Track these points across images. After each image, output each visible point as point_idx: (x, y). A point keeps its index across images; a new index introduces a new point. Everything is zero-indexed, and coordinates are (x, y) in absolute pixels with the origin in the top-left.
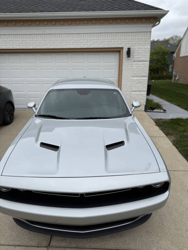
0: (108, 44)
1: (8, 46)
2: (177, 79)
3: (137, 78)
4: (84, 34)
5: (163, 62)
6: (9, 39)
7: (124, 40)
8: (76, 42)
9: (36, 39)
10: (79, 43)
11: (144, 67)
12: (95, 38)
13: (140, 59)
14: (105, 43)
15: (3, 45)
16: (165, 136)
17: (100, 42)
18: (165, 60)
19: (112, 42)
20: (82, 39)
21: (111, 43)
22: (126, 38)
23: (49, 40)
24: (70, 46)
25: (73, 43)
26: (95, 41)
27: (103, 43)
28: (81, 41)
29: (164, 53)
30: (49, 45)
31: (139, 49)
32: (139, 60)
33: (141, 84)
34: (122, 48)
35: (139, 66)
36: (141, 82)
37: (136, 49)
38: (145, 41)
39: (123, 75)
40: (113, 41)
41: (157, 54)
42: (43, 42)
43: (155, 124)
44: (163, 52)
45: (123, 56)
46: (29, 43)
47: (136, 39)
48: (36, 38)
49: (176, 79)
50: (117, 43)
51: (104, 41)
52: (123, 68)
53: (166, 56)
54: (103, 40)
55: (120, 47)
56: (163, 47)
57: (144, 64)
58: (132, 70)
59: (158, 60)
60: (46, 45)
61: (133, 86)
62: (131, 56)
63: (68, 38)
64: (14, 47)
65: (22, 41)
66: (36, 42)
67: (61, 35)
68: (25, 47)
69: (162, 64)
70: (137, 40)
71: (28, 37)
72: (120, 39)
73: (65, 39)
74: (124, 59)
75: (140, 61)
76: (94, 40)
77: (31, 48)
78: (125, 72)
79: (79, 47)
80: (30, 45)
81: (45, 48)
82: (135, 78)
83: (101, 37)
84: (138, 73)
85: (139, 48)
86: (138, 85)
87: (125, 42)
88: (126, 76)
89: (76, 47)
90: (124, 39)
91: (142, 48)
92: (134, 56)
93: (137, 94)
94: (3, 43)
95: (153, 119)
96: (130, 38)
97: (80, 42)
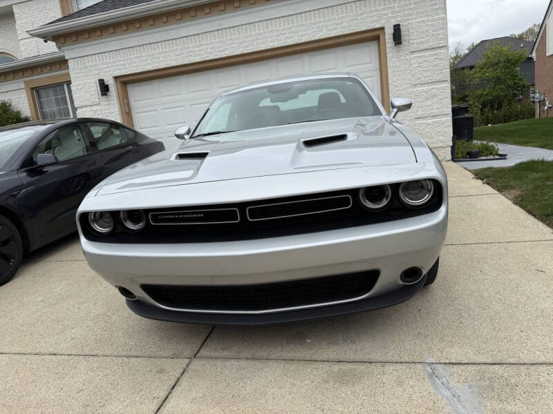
0: (350, 26)
1: (157, 65)
2: (546, 108)
3: (425, 88)
4: (299, 16)
5: (510, 83)
6: (157, 51)
7: (385, 12)
8: (283, 34)
9: (205, 42)
10: (291, 35)
11: (438, 62)
12: (322, 19)
13: (425, 46)
14: (344, 24)
15: (148, 64)
16: (496, 192)
17: (331, 25)
18: (514, 76)
19: (358, 20)
20: (295, 24)
21: (356, 22)
22: (387, 6)
23: (231, 40)
24: (272, 44)
25: (278, 36)
26: (322, 24)
27: (339, 26)
28: (294, 29)
29: (511, 63)
30: (232, 48)
31: (420, 24)
32: (422, 48)
33: (435, 100)
34: (383, 29)
35: (426, 61)
36: (434, 96)
37: (413, 26)
38: (433, 5)
39: (390, 85)
40: (359, 18)
41: (492, 66)
42: (219, 45)
43: (473, 176)
44: (509, 61)
45: (387, 45)
46: (194, 51)
47: (411, 4)
48: (207, 40)
49: (544, 110)
50: (369, 20)
51: (340, 21)
52: (390, 70)
53: (518, 68)
54: (339, 18)
55: (378, 26)
56: (504, 49)
57: (435, 54)
58: (410, 73)
59: (499, 78)
60: (226, 49)
61: (417, 107)
62: (403, 43)
63: (268, 29)
64: (168, 64)
65: (181, 49)
66: (206, 47)
67: (252, 25)
68: (187, 60)
69: (510, 87)
70: (413, 6)
71: (191, 40)
72: (377, 10)
73: (261, 31)
74: (388, 50)
75: (426, 50)
76: (321, 22)
77: (198, 60)
78: (395, 79)
79: (291, 43)
80: (196, 56)
81: (224, 56)
82: (420, 89)
83: (333, 14)
84: (425, 77)
85: (419, 22)
86: (428, 103)
87: (386, 15)
88: (397, 87)
89: (284, 43)
90: (383, 9)
91: (428, 21)
92: (411, 42)
93: (429, 124)
94: (146, 60)
95: (469, 171)
96: (396, 5)
97: (291, 32)
